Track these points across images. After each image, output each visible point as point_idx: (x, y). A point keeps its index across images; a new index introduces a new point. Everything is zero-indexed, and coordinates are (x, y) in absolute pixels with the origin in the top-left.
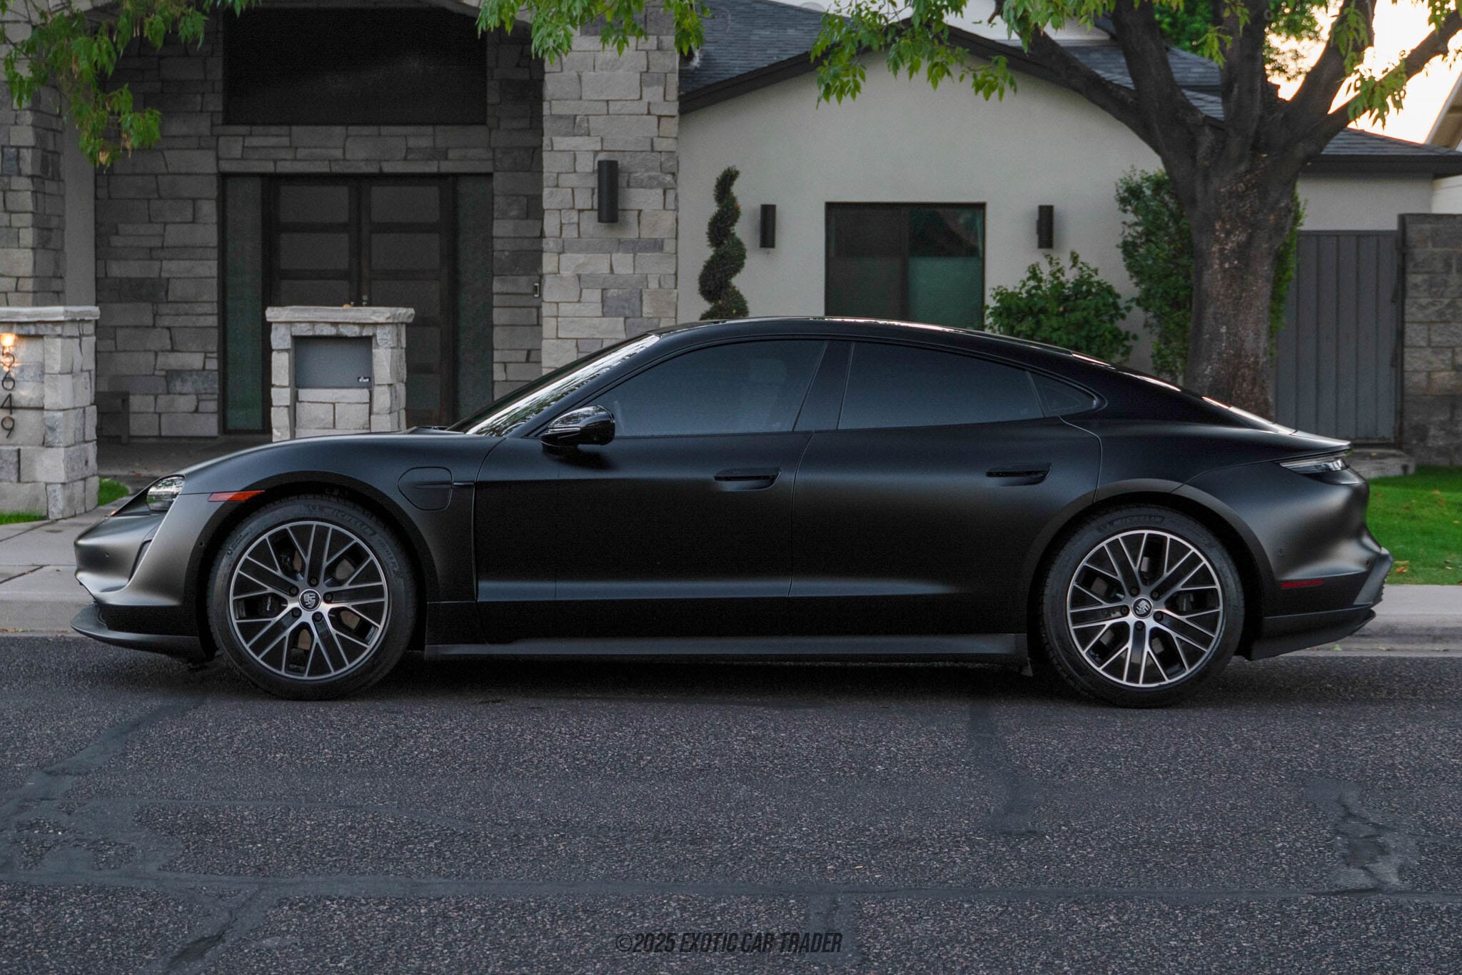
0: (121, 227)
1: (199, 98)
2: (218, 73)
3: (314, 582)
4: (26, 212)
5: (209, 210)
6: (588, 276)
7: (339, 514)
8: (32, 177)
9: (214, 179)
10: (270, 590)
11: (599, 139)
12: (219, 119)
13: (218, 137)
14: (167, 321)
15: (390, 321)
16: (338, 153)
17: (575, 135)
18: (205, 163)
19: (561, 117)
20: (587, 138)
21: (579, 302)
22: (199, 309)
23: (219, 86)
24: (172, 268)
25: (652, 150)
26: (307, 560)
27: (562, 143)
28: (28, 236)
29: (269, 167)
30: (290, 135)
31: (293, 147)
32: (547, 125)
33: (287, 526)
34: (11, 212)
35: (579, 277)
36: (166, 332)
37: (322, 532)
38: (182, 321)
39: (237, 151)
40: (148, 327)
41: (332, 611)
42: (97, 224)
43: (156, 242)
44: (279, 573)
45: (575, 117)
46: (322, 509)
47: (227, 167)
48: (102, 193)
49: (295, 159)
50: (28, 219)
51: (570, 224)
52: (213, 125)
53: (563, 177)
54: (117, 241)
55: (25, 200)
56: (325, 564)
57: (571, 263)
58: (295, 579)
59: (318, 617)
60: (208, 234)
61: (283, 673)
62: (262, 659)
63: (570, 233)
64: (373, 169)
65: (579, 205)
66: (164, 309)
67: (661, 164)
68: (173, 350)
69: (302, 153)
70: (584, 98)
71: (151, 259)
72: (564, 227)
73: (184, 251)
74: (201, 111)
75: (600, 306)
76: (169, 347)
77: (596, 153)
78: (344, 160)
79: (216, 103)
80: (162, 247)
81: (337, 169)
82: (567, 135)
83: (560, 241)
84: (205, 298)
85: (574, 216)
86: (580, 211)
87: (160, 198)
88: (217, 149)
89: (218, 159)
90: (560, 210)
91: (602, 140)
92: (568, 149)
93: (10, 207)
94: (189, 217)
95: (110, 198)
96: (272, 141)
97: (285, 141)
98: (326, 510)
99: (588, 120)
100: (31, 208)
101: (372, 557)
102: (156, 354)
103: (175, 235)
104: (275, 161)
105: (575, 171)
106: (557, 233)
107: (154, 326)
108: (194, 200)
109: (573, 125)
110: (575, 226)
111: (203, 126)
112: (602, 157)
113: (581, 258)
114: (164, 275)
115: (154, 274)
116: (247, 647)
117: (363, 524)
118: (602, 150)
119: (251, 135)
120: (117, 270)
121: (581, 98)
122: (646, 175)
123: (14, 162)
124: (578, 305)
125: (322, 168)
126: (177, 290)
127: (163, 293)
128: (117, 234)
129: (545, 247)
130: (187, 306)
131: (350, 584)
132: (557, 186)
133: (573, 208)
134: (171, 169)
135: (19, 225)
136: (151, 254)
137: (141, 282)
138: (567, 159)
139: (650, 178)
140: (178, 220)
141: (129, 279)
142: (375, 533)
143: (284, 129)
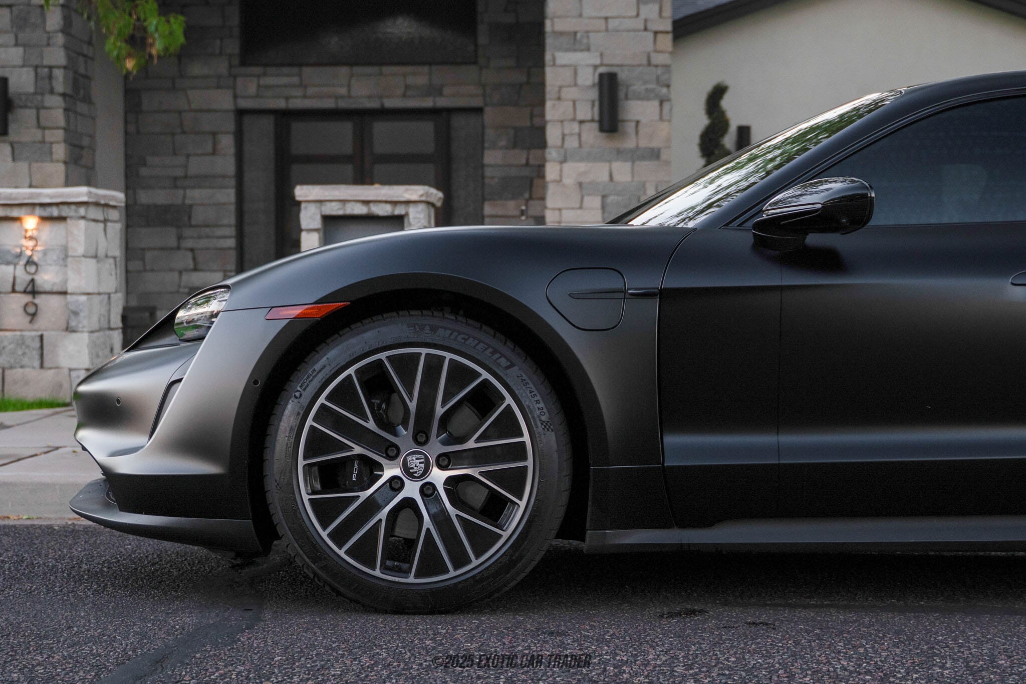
0: (150, 159)
1: (218, 42)
2: (235, 20)
3: (422, 439)
4: (58, 128)
5: (227, 142)
6: (590, 183)
7: (460, 338)
8: (64, 95)
9: (232, 116)
10: (358, 450)
11: (598, 54)
12: (236, 61)
13: (235, 77)
14: (189, 243)
15: (423, 199)
16: (343, 91)
17: (575, 50)
18: (224, 100)
19: (561, 34)
20: (587, 53)
21: (581, 208)
22: (220, 232)
23: (236, 31)
24: (195, 195)
25: (649, 64)
26: (413, 405)
27: (564, 58)
28: (60, 151)
29: (281, 104)
30: (300, 75)
31: (303, 85)
32: (549, 41)
33: (383, 356)
34: (44, 128)
35: (580, 185)
36: (190, 255)
37: (434, 365)
38: (203, 243)
39: (252, 89)
40: (172, 249)
41: (449, 481)
42: (127, 157)
43: (179, 172)
44: (371, 425)
45: (575, 33)
46: (434, 329)
47: (244, 104)
48: (132, 128)
49: (305, 97)
50: (60, 134)
51: (572, 134)
52: (231, 66)
53: (564, 91)
54: (144, 171)
55: (58, 116)
56: (440, 410)
57: (573, 171)
58: (395, 434)
59: (428, 490)
60: (226, 164)
61: (377, 573)
62: (346, 552)
63: (572, 143)
64: (374, 104)
65: (580, 116)
66: (188, 232)
67: (658, 78)
68: (195, 269)
69: (311, 91)
70: (585, 15)
71: (176, 187)
72: (567, 138)
73: (204, 180)
74: (221, 54)
75: (600, 212)
76: (192, 266)
77: (596, 67)
78: (350, 96)
79: (233, 46)
80: (186, 177)
81: (343, 104)
82: (568, 50)
83: (562, 151)
84: (225, 222)
85: (575, 127)
86: (581, 122)
87: (184, 132)
88: (234, 88)
89: (235, 97)
90: (562, 122)
91: (601, 54)
92: (569, 63)
93: (43, 123)
94: (209, 149)
95: (138, 132)
96: (284, 80)
97: (295, 80)
98: (441, 332)
99: (588, 37)
100: (62, 123)
101: (509, 400)
102: (180, 273)
103: (197, 166)
104: (287, 98)
105: (576, 85)
106: (559, 143)
107: (178, 248)
108: (214, 134)
109: (576, 42)
110: (576, 137)
111: (222, 67)
112: (602, 70)
113: (582, 167)
114: (188, 202)
115: (179, 202)
116: (324, 534)
117: (495, 351)
118: (602, 65)
119: (265, 74)
120: (145, 198)
121: (581, 16)
122: (643, 87)
123: (47, 81)
124: (579, 212)
125: (329, 104)
126: (199, 215)
127: (186, 218)
128: (145, 164)
129: (548, 156)
130: (207, 230)
131: (477, 441)
132: (559, 99)
133: (574, 120)
134: (193, 106)
135: (52, 140)
136: (175, 183)
137: (166, 209)
138: (568, 74)
139: (647, 90)
140: (199, 152)
141: (156, 206)
142: (512, 365)
143: (295, 70)
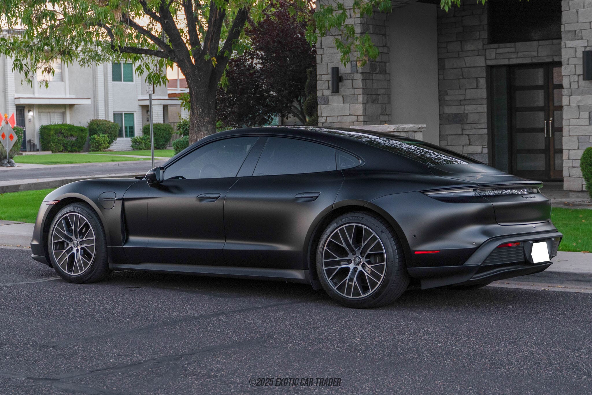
0: (449, 91)
1: (478, 33)
2: (485, 22)
3: (76, 237)
4: (360, 88)
5: (483, 82)
6: (583, 106)
7: (82, 210)
8: (362, 73)
9: (484, 68)
10: (64, 239)
11: (586, 40)
12: (486, 42)
13: (486, 49)
14: (467, 132)
16: (535, 54)
17: (575, 40)
18: (480, 62)
19: (569, 32)
20: (581, 40)
21: (579, 118)
22: (480, 126)
23: (486, 27)
24: (469, 108)
26: (73, 228)
27: (570, 44)
28: (360, 98)
29: (506, 62)
30: (515, 47)
31: (516, 52)
32: (563, 36)
33: (67, 215)
35: (579, 107)
36: (467, 137)
37: (77, 218)
38: (473, 132)
39: (493, 56)
40: (460, 135)
41: (81, 248)
42: (439, 91)
43: (462, 98)
44: (66, 233)
45: (576, 31)
47: (490, 63)
48: (441, 77)
49: (517, 58)
50: (360, 91)
51: (574, 82)
52: (484, 45)
53: (570, 60)
54: (447, 98)
55: (359, 83)
56: (78, 230)
57: (575, 100)
58: (71, 236)
59: (77, 251)
60: (483, 93)
62: (60, 266)
63: (574, 86)
64: (549, 60)
65: (578, 73)
66: (466, 127)
68: (470, 145)
69: (520, 54)
70: (579, 22)
71: (461, 105)
72: (572, 84)
73: (473, 101)
74: (479, 39)
75: (588, 120)
76: (468, 144)
77: (585, 47)
78: (538, 56)
79: (485, 35)
80: (465, 100)
81: (535, 61)
82: (572, 40)
83: (570, 90)
84: (482, 121)
85: (576, 78)
86: (579, 75)
87: (463, 78)
88: (485, 55)
89: (486, 59)
90: (570, 75)
91: (588, 41)
92: (572, 46)
93: (354, 86)
94: (475, 85)
95: (444, 79)
96: (508, 50)
97: (513, 49)
98: (78, 209)
99: (581, 32)
100: (361, 86)
101: (91, 228)
102: (463, 146)
103: (470, 94)
104: (509, 59)
105: (576, 57)
106: (568, 86)
107: (462, 134)
108: (477, 78)
109: (575, 35)
110: (577, 83)
111: (480, 46)
112: (588, 48)
113: (579, 98)
114: (466, 112)
115: (462, 112)
116: (57, 261)
118: (588, 46)
119: (499, 48)
120: (448, 110)
121: (578, 22)
123: (355, 67)
124: (578, 120)
125: (528, 61)
126: (471, 118)
127: (466, 120)
128: (447, 95)
129: (563, 93)
130: (475, 125)
131: (85, 238)
132: (568, 64)
133: (575, 74)
134: (468, 65)
135: (358, 94)
136: (460, 103)
137: (456, 115)
138: (572, 51)
140: (471, 87)
141: (452, 114)
143: (512, 44)
